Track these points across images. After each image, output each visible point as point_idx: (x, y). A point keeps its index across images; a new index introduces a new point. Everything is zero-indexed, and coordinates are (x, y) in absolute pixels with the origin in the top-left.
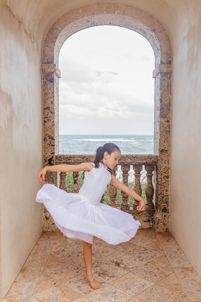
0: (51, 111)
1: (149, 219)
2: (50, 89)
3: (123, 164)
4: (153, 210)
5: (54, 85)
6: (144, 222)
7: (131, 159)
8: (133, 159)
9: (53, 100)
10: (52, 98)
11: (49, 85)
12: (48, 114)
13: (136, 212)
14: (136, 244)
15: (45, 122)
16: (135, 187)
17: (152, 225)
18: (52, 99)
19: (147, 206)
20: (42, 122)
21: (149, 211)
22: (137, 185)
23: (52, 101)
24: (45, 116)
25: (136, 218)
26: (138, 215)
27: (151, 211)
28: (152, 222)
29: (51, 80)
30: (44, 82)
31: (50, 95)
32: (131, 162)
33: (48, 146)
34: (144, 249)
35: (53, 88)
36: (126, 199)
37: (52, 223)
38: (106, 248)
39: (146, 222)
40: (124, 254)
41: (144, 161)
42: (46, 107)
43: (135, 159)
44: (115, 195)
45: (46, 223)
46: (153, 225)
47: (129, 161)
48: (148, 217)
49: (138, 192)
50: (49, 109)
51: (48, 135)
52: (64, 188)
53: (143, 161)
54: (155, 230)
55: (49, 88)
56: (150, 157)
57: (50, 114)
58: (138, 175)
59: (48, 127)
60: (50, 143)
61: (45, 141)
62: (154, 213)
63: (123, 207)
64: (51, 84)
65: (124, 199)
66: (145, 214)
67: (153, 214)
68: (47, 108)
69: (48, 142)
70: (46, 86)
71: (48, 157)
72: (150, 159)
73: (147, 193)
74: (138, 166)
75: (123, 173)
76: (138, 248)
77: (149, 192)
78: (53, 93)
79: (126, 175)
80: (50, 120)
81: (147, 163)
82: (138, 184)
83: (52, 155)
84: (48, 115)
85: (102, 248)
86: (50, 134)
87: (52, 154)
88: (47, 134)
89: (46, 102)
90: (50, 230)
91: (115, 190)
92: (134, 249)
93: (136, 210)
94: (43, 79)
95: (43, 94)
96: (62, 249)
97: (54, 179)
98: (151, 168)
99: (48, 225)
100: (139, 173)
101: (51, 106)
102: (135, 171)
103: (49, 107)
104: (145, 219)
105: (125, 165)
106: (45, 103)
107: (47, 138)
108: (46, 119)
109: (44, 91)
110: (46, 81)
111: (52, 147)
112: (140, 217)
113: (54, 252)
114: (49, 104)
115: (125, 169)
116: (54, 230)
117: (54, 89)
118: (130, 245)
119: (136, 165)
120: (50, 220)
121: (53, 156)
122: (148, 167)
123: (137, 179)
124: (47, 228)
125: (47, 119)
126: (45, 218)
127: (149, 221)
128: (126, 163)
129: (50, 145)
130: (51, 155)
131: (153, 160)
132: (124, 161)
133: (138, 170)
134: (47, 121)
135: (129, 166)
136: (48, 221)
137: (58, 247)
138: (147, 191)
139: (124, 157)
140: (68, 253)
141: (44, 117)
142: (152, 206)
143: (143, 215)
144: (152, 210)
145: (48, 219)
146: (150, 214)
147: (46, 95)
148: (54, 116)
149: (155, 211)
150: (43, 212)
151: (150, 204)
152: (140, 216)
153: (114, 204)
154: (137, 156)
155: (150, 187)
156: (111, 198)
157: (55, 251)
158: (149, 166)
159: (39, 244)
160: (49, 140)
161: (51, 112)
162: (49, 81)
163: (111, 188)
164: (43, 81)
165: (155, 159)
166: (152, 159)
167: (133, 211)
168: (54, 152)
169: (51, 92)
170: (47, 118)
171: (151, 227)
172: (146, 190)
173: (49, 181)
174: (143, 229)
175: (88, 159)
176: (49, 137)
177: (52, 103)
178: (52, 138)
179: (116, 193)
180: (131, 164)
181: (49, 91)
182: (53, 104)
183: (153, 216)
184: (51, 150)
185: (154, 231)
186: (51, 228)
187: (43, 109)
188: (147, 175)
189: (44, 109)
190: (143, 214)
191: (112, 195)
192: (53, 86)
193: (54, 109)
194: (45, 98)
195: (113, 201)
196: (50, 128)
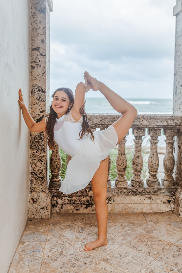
0: (41, 52)
1: (170, 199)
2: (41, 22)
3: (137, 126)
4: (174, 187)
5: (46, 16)
6: (163, 203)
7: (148, 120)
8: (151, 121)
9: (44, 38)
10: (43, 34)
11: (39, 16)
12: (37, 57)
13: (153, 190)
14: (161, 238)
15: (33, 68)
16: (152, 157)
17: (174, 208)
18: (44, 36)
19: (167, 182)
20: (29, 68)
21: (169, 189)
22: (153, 155)
23: (44, 40)
24: (33, 60)
25: (153, 198)
26: (155, 194)
27: (172, 189)
28: (174, 203)
29: (42, 10)
30: (32, 12)
31: (40, 31)
32: (148, 124)
33: (37, 101)
34: (177, 249)
35: (45, 20)
36: (139, 173)
37: (40, 208)
38: (122, 247)
39: (165, 203)
40: (152, 259)
41: (165, 124)
42: (34, 47)
43: (153, 120)
44: (125, 169)
45: (32, 208)
46: (176, 208)
47: (145, 123)
48: (168, 197)
49: (155, 163)
50: (38, 50)
51: (37, 86)
52: (56, 159)
53: (163, 123)
54: (180, 215)
55: (38, 21)
56: (172, 118)
57: (40, 57)
58: (155, 141)
59: (37, 75)
60: (40, 97)
61: (32, 94)
62: (176, 191)
63: (135, 184)
64: (42, 15)
65: (136, 173)
66: (164, 193)
67: (174, 193)
68: (35, 49)
69: (36, 96)
70: (35, 19)
71: (36, 116)
72: (172, 121)
73: (166, 165)
74: (155, 130)
75: (136, 139)
76: (168, 247)
77: (169, 164)
78: (44, 28)
79: (139, 141)
80: (40, 66)
81: (168, 125)
82: (155, 154)
83: (42, 114)
84: (37, 59)
85: (117, 247)
86: (40, 85)
87: (41, 112)
88: (35, 85)
89: (34, 40)
90: (37, 217)
91: (125, 161)
92: (163, 249)
93: (152, 188)
94: (31, 9)
95: (31, 29)
96: (60, 250)
97: (44, 147)
98: (173, 132)
99: (35, 210)
100: (157, 139)
101: (41, 45)
102: (151, 136)
103: (39, 48)
104: (165, 199)
105: (139, 128)
106: (34, 42)
107: (35, 91)
108: (34, 64)
109: (32, 25)
110: (35, 11)
111: (43, 103)
112: (158, 197)
113: (48, 256)
114: (38, 43)
115: (139, 133)
116: (44, 217)
117: (46, 23)
118: (154, 241)
119: (153, 128)
120: (38, 203)
121: (43, 116)
122: (169, 132)
123: (154, 147)
124: (33, 214)
125: (36, 64)
126: (31, 201)
127: (169, 202)
128: (140, 126)
129: (39, 99)
130: (40, 114)
131: (177, 122)
132: (139, 123)
133: (156, 134)
134: (35, 66)
135: (144, 130)
136: (35, 205)
137: (52, 247)
138: (167, 162)
139: (138, 118)
140: (70, 258)
141: (31, 60)
142: (172, 182)
143: (162, 195)
144: (172, 187)
145: (35, 201)
146: (170, 192)
147: (35, 30)
148: (45, 59)
149: (176, 189)
150: (28, 193)
151: (171, 180)
152: (157, 195)
153: (123, 180)
154: (157, 116)
155: (171, 157)
156: (119, 171)
157: (49, 254)
158: (170, 130)
159: (24, 243)
160: (37, 93)
161: (41, 54)
162: (39, 10)
163: (119, 159)
164: (30, 11)
165: (179, 121)
166: (175, 121)
167: (148, 189)
168: (45, 110)
169: (42, 26)
170: (36, 62)
171: (173, 210)
172: (165, 161)
173: (37, 149)
174: (162, 213)
175: (91, 119)
176: (38, 89)
177: (43, 41)
178: (42, 90)
179: (126, 166)
180: (146, 126)
181: (40, 25)
182: (44, 44)
183: (174, 195)
184: (40, 107)
185: (178, 217)
186: (39, 214)
187: (30, 50)
188: (166, 142)
189: (32, 50)
190: (161, 193)
191: (121, 168)
192: (45, 18)
193: (45, 50)
194: (33, 35)
195: (122, 176)
196: (40, 76)
